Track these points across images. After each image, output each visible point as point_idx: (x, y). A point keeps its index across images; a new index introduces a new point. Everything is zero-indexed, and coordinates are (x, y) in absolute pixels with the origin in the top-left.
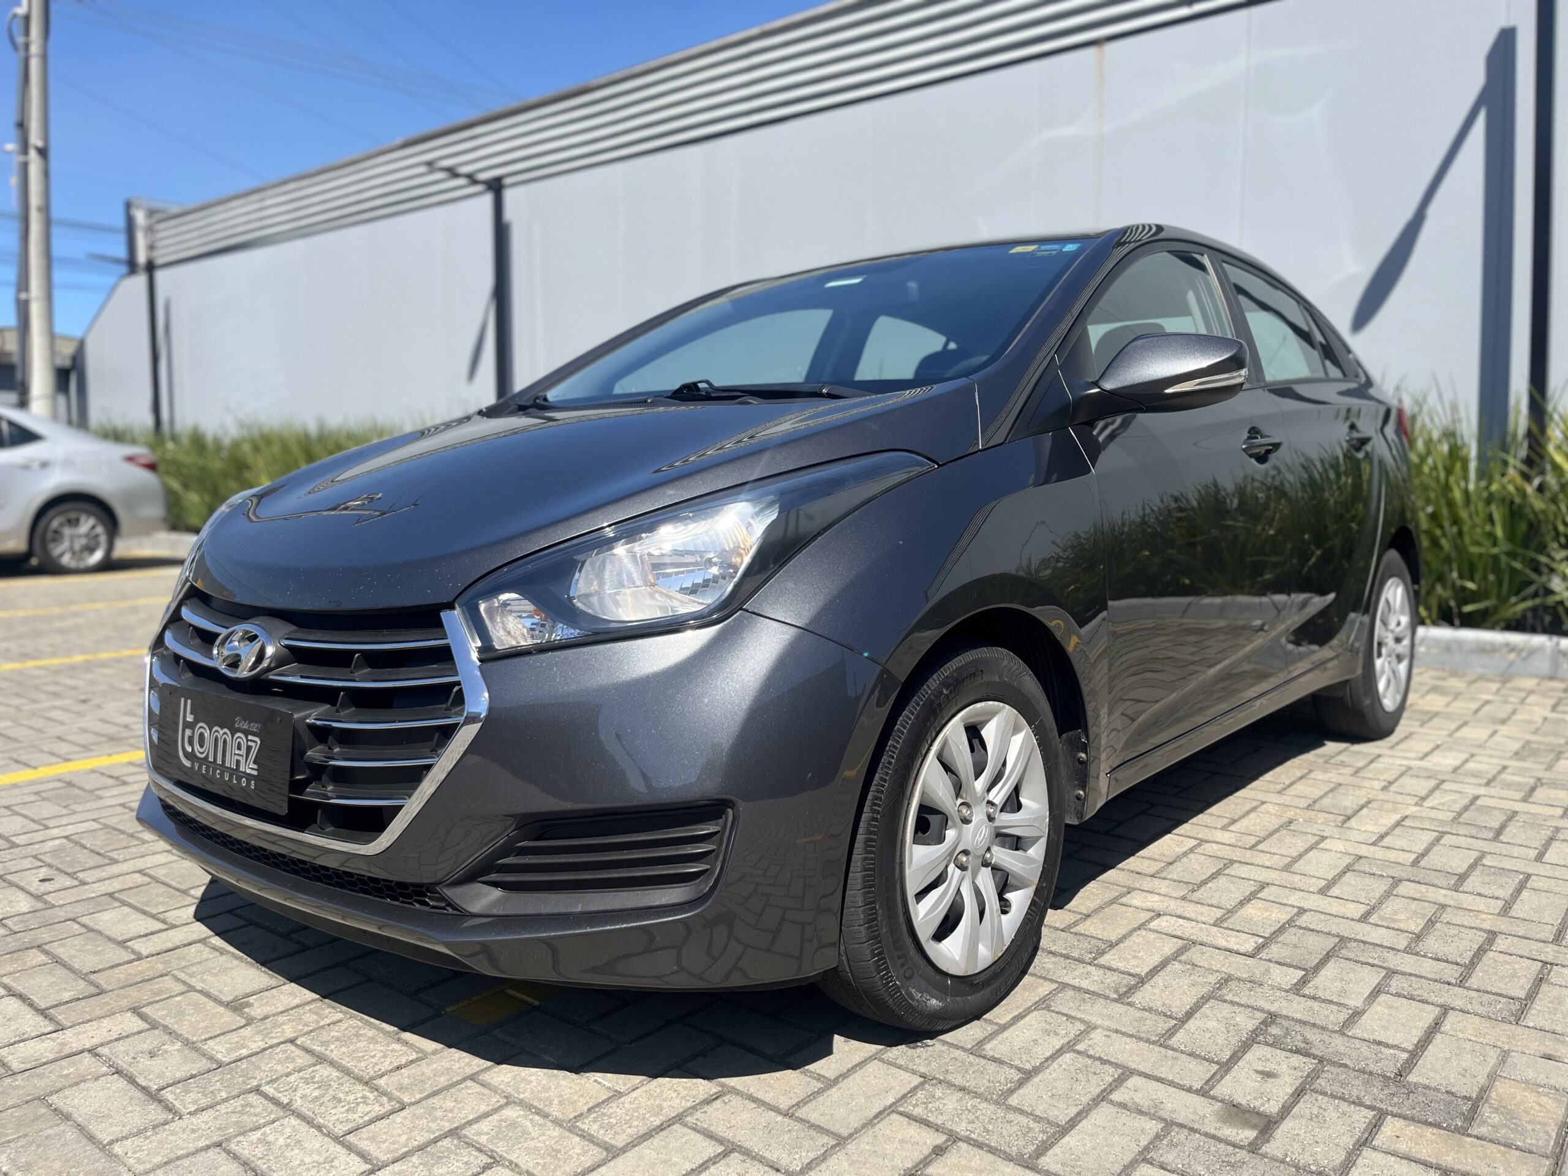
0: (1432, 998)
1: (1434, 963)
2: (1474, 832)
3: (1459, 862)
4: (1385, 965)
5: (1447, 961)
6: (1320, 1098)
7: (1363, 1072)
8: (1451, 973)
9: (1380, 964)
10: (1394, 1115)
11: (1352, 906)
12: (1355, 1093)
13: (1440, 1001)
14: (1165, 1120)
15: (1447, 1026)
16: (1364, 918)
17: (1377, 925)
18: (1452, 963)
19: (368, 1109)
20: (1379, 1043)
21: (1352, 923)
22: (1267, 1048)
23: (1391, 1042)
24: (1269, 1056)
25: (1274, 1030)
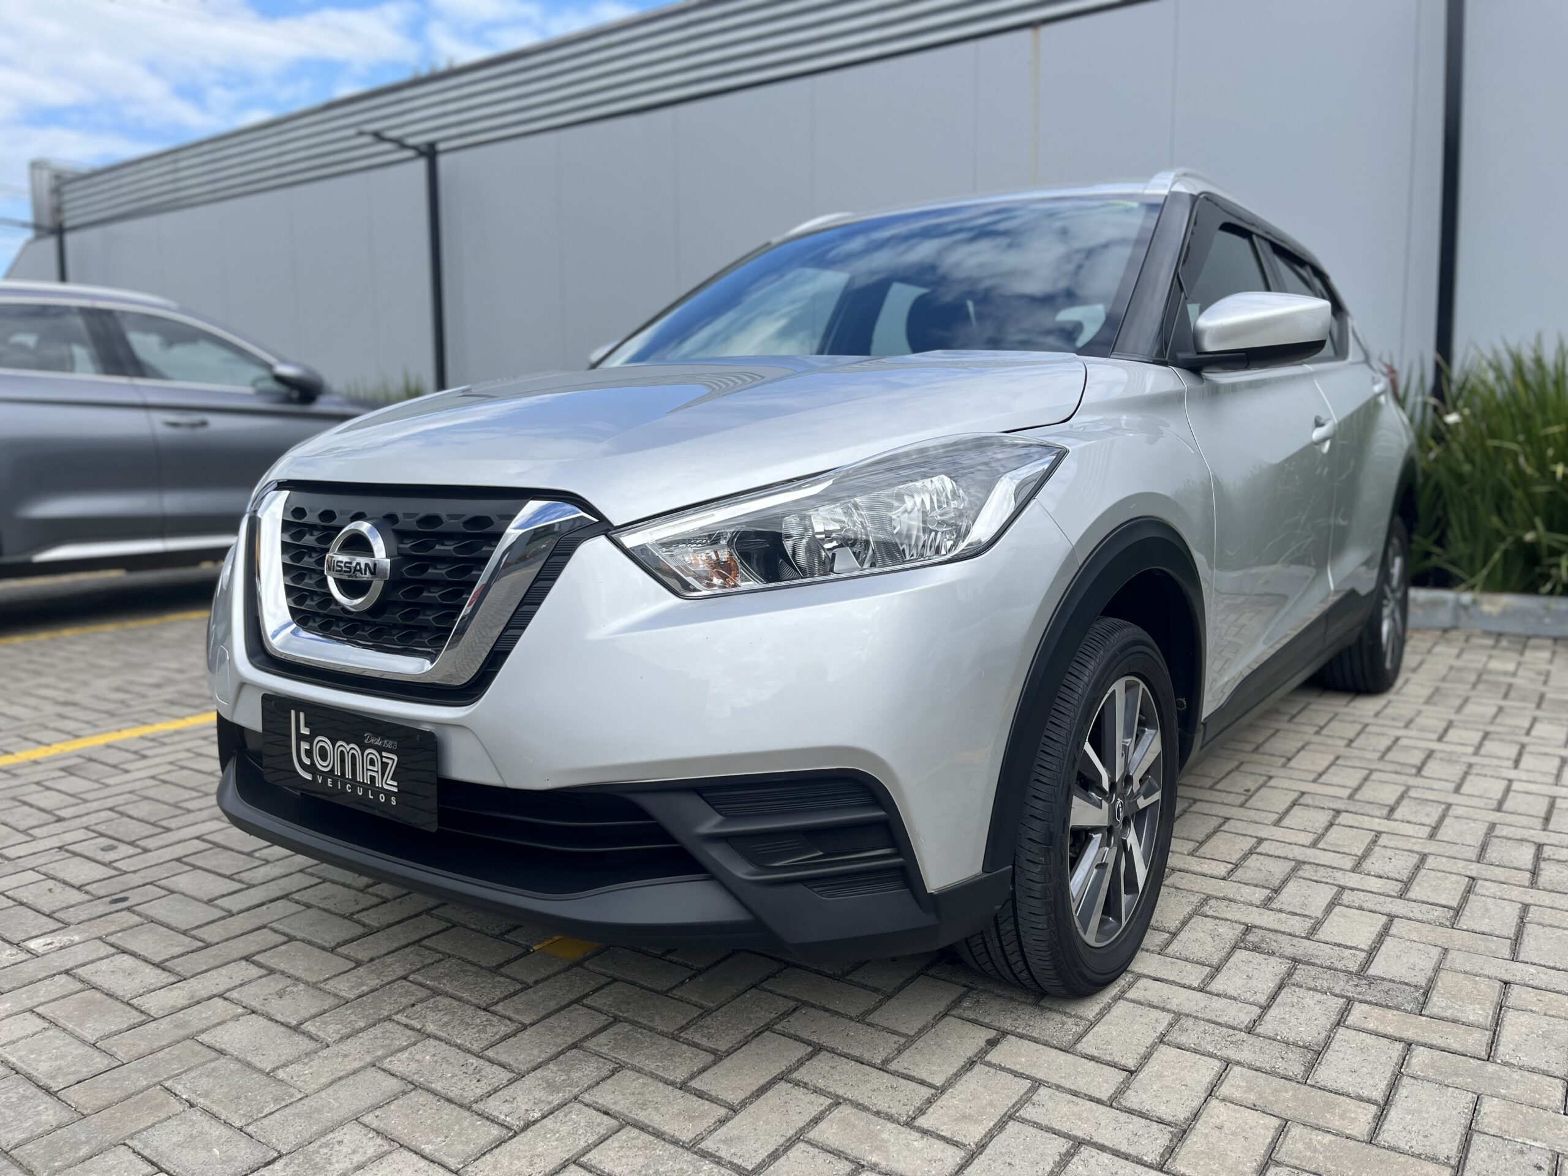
0: (1379, 908)
1: (1378, 880)
2: (1398, 768)
3: (1389, 795)
4: (1335, 883)
5: (1388, 878)
6: (1297, 990)
7: (1329, 968)
8: (1394, 887)
9: (1332, 882)
10: (1361, 1002)
11: (1303, 834)
12: (1325, 984)
13: (1386, 910)
14: (1174, 1012)
15: (1393, 930)
16: (1314, 845)
17: (1325, 850)
18: (1392, 879)
19: (495, 1030)
20: (1339, 945)
21: (1304, 848)
22: (1247, 952)
23: (1349, 944)
24: (1251, 959)
25: (1251, 938)
